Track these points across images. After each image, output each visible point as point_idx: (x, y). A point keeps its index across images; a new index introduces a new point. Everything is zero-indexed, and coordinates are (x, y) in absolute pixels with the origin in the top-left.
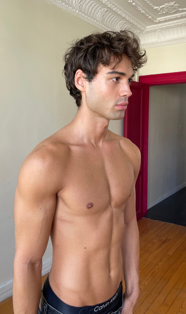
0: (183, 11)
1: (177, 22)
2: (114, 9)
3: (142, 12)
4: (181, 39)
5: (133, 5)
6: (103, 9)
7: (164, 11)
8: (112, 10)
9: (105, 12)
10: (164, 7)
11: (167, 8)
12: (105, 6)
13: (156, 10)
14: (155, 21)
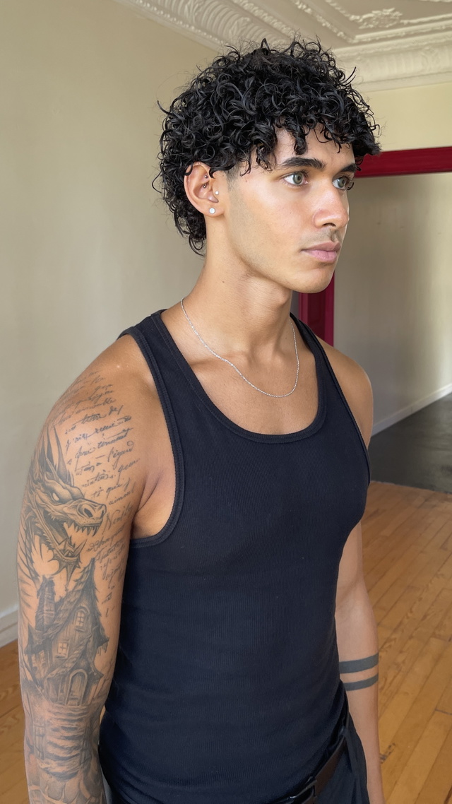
0: (409, 25)
1: (397, 45)
2: (267, 19)
3: (324, 25)
4: (406, 78)
5: (307, 13)
6: (242, 19)
7: (371, 23)
8: (262, 21)
9: (247, 25)
10: (370, 18)
11: (377, 19)
12: (247, 13)
13: (354, 22)
14: (350, 41)
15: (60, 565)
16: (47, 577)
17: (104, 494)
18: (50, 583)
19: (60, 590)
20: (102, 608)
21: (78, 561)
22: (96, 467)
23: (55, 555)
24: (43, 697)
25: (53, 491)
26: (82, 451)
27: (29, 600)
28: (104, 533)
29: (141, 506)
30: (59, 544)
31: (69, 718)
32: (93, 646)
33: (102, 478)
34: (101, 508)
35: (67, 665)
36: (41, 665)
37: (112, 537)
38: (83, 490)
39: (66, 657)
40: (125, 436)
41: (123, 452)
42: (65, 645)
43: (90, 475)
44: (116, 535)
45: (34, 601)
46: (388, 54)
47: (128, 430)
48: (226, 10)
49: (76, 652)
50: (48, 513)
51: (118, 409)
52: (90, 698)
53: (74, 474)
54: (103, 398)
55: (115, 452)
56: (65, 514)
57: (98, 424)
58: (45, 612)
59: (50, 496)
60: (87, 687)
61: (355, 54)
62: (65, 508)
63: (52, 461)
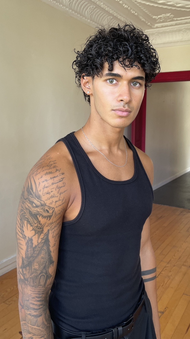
0: (177, 20)
1: (172, 28)
2: (119, 17)
3: (142, 20)
4: (175, 42)
5: (135, 15)
6: (109, 17)
7: (161, 19)
8: (117, 18)
9: (111, 20)
10: (161, 17)
11: (164, 18)
12: (111, 15)
13: (155, 19)
14: (153, 27)
15: (35, 232)
16: (30, 237)
17: (54, 203)
18: (31, 240)
19: (35, 243)
20: (52, 249)
21: (43, 230)
22: (51, 193)
23: (33, 228)
24: (28, 285)
25: (33, 202)
26: (45, 186)
27: (22, 247)
28: (53, 219)
29: (67, 208)
30: (35, 224)
31: (38, 293)
32: (48, 264)
33: (53, 197)
34: (52, 209)
35: (38, 272)
36: (27, 272)
37: (56, 221)
38: (46, 202)
39: (38, 269)
40: (62, 180)
41: (62, 187)
42: (37, 264)
43: (49, 196)
44: (58, 220)
45: (24, 247)
46: (168, 32)
47: (63, 178)
48: (102, 13)
49: (42, 267)
50: (31, 211)
51: (59, 170)
52: (47, 285)
53: (42, 196)
54: (53, 165)
55: (58, 187)
56: (38, 211)
57: (51, 176)
58: (29, 251)
59: (32, 205)
60: (46, 280)
61: (155, 32)
62: (38, 209)
63: (33, 190)
